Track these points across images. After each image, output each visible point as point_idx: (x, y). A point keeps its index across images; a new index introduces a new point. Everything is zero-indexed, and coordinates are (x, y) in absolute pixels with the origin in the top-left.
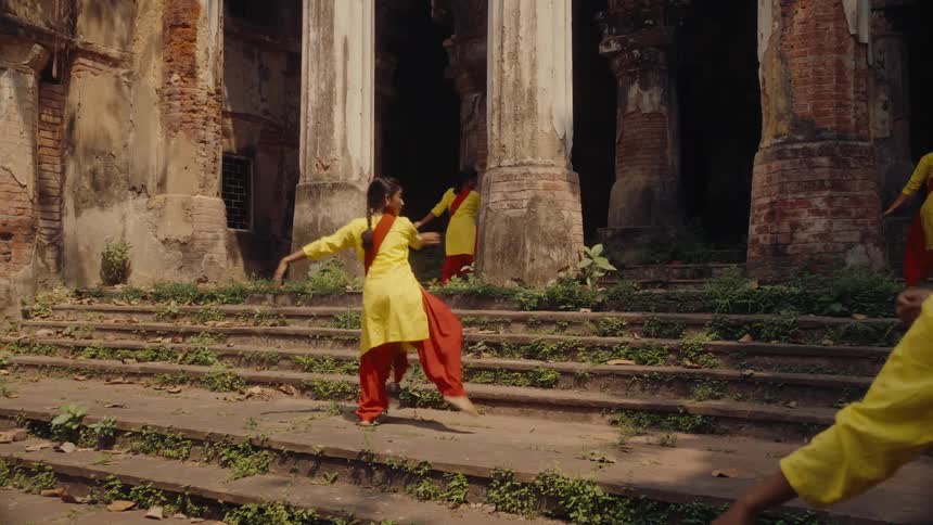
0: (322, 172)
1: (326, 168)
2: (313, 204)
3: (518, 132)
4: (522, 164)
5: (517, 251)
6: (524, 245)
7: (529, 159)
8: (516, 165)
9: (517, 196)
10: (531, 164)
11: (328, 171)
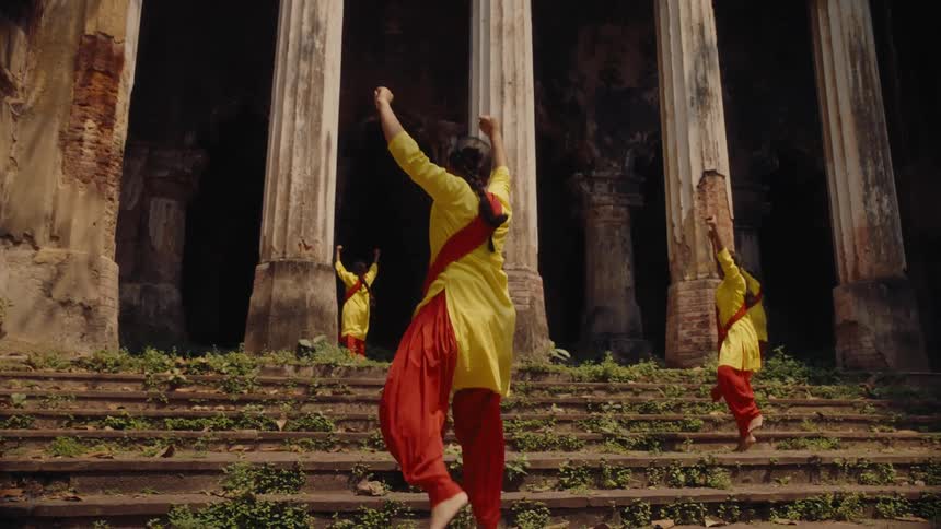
0: (304, 251)
1: (307, 248)
2: (299, 281)
3: (518, 243)
4: (520, 270)
5: (525, 339)
6: (531, 335)
7: (525, 266)
8: (516, 269)
9: (522, 294)
10: (526, 270)
11: (310, 251)
